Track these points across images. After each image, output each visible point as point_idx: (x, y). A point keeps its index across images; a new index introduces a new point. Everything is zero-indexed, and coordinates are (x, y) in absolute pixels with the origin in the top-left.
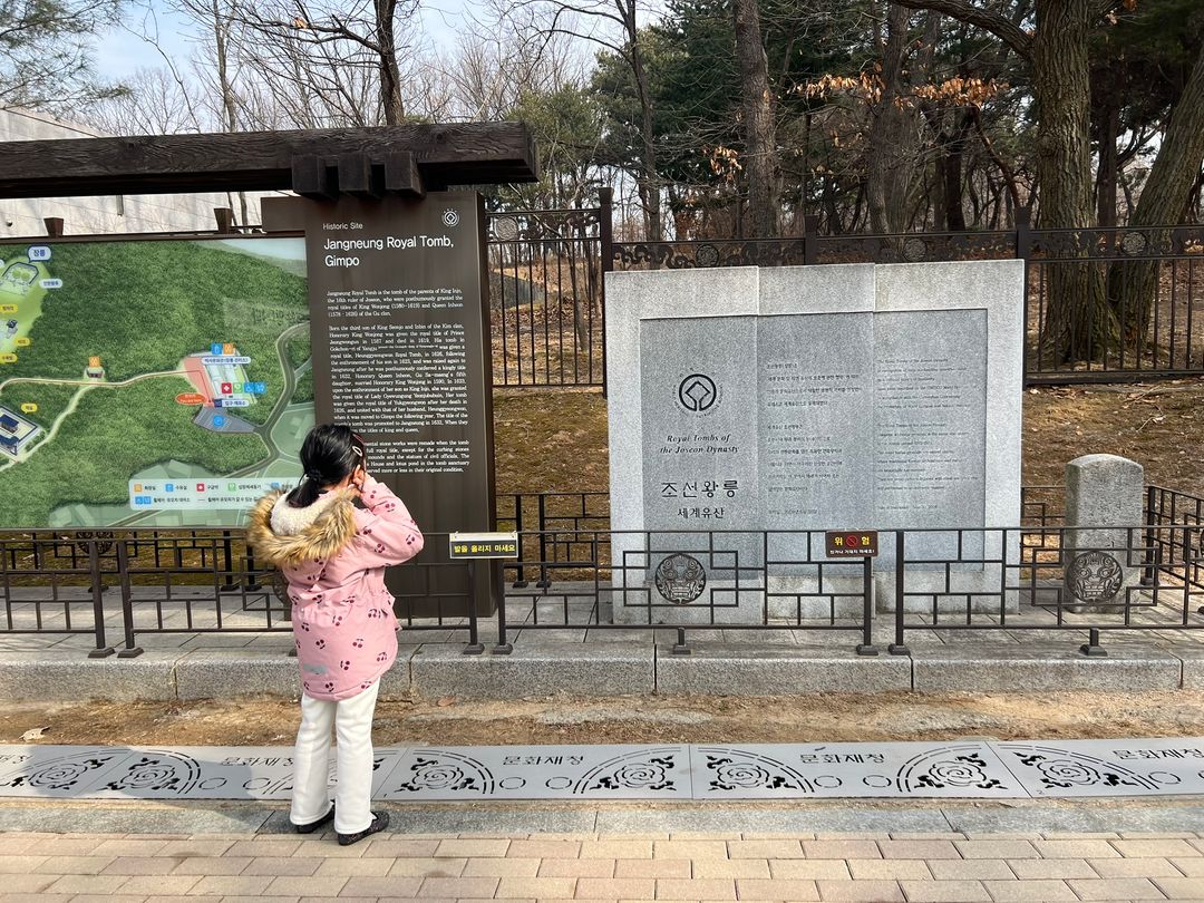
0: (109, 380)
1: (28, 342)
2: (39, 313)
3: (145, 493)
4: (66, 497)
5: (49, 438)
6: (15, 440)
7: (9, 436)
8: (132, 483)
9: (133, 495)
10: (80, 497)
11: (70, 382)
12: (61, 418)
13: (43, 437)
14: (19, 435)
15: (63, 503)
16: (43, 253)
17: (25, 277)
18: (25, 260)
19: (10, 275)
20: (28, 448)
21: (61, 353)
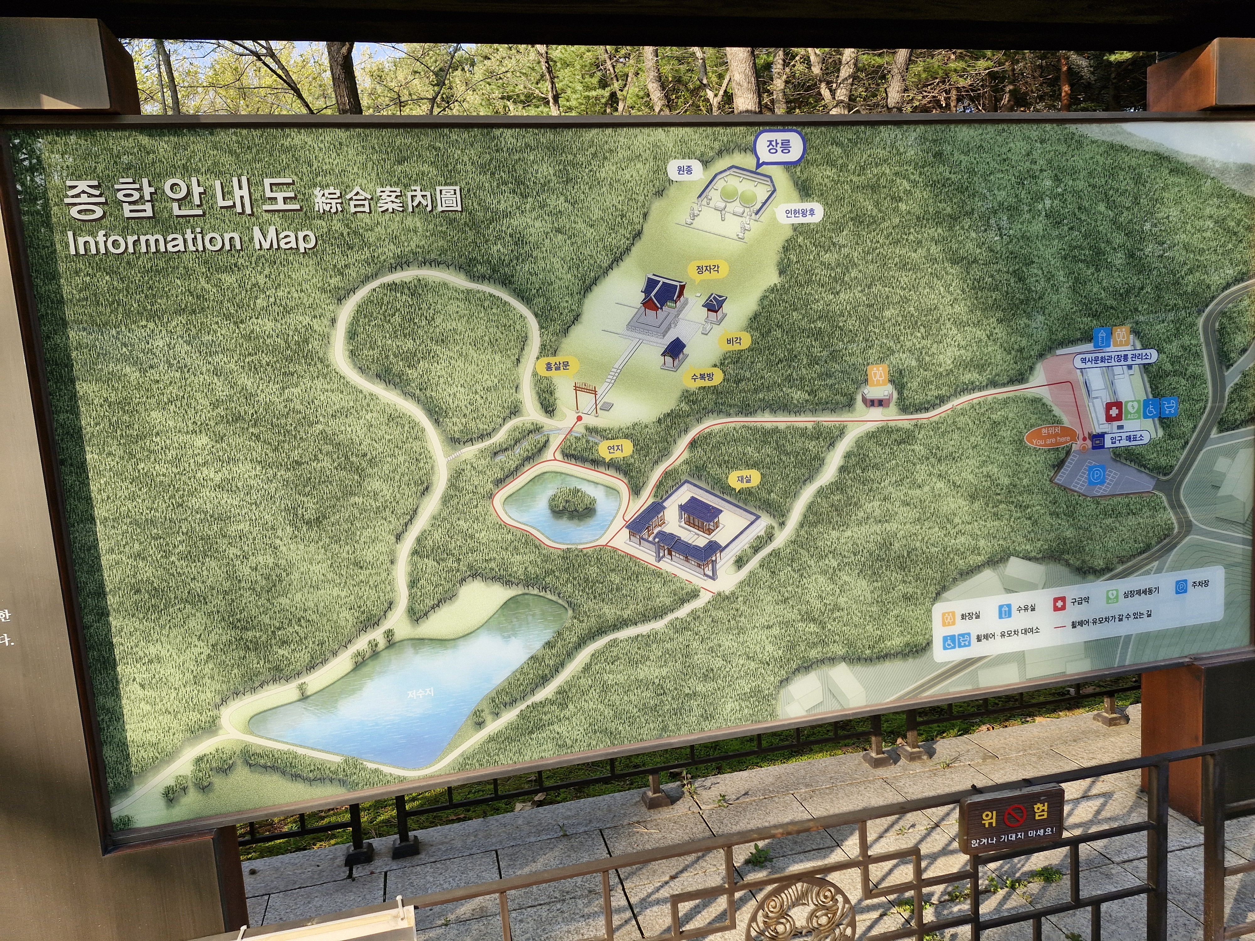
0: (904, 408)
1: (746, 341)
2: (772, 278)
3: (960, 627)
4: (813, 654)
5: (781, 538)
6: (713, 548)
7: (701, 541)
8: (939, 609)
9: (939, 632)
10: (839, 650)
11: (827, 419)
12: (807, 494)
13: (770, 537)
14: (721, 537)
15: (806, 666)
16: (786, 146)
17: (746, 201)
18: (749, 161)
19: (714, 194)
20: (740, 562)
21: (814, 361)
